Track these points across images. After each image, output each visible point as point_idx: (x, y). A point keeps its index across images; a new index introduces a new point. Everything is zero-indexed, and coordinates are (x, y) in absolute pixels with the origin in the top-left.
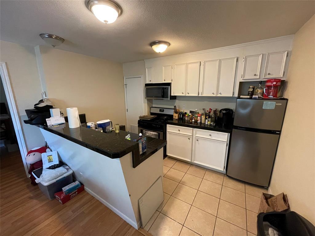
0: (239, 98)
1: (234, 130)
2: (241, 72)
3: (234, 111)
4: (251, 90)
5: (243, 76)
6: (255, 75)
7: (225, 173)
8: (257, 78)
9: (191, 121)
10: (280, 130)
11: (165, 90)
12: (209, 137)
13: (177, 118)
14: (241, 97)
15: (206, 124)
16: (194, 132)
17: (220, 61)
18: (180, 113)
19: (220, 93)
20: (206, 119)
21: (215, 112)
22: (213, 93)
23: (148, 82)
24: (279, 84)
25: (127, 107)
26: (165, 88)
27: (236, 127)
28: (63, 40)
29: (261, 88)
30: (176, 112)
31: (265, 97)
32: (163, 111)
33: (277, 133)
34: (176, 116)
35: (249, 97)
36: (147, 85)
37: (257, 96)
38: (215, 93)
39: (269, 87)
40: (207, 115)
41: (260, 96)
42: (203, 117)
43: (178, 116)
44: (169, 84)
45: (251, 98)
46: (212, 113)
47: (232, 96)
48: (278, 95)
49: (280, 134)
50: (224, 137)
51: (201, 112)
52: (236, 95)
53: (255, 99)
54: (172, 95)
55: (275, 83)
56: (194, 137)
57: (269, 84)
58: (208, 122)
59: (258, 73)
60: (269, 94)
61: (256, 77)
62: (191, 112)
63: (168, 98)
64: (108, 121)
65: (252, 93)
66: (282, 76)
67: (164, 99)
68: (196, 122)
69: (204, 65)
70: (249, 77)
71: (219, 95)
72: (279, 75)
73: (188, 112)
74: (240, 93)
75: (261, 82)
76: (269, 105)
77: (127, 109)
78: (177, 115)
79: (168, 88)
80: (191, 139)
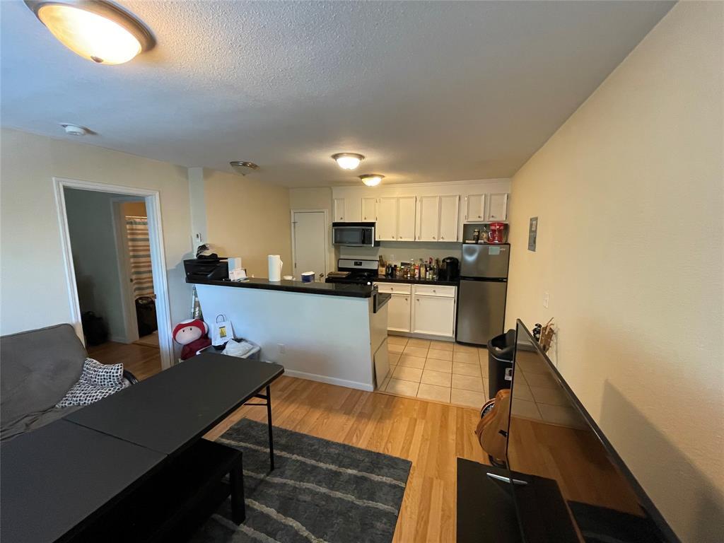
0: (464, 243)
1: (462, 282)
2: (464, 212)
3: (460, 260)
4: (477, 234)
5: (467, 217)
6: (479, 217)
7: (454, 341)
8: (481, 221)
9: (405, 276)
10: (506, 277)
11: (367, 233)
12: (433, 294)
13: (384, 273)
14: (467, 241)
15: (427, 277)
16: (413, 289)
17: (440, 198)
18: (389, 267)
19: (442, 238)
20: (426, 271)
21: (437, 261)
22: (434, 238)
23: (337, 220)
24: (502, 228)
25: (296, 260)
26: (367, 230)
27: (464, 278)
28: (254, 166)
29: (487, 232)
30: (383, 265)
31: (490, 242)
32: (361, 264)
33: (503, 280)
34: (382, 271)
35: (474, 242)
36: (335, 224)
37: (482, 241)
38: (436, 237)
39: (494, 231)
40: (428, 268)
41: (486, 240)
42: (423, 270)
43: (386, 270)
44: (373, 224)
45: (477, 243)
46: (434, 264)
47: (456, 241)
48: (504, 241)
49: (507, 282)
50: (450, 291)
51: (418, 264)
52: (461, 240)
53: (481, 244)
54: (376, 240)
55: (498, 227)
56: (413, 296)
57: (493, 228)
58: (429, 276)
59: (482, 215)
60: (494, 238)
61: (479, 219)
62: (402, 264)
63: (371, 243)
64: (311, 273)
65: (478, 238)
66: (505, 219)
67: (365, 245)
68: (413, 276)
69: (421, 201)
70: (473, 219)
71: (441, 240)
72: (501, 218)
73: (399, 265)
74: (465, 238)
75: (486, 225)
76: (495, 250)
77: (295, 264)
78: (384, 269)
79: (371, 230)
80: (409, 299)
